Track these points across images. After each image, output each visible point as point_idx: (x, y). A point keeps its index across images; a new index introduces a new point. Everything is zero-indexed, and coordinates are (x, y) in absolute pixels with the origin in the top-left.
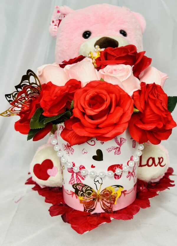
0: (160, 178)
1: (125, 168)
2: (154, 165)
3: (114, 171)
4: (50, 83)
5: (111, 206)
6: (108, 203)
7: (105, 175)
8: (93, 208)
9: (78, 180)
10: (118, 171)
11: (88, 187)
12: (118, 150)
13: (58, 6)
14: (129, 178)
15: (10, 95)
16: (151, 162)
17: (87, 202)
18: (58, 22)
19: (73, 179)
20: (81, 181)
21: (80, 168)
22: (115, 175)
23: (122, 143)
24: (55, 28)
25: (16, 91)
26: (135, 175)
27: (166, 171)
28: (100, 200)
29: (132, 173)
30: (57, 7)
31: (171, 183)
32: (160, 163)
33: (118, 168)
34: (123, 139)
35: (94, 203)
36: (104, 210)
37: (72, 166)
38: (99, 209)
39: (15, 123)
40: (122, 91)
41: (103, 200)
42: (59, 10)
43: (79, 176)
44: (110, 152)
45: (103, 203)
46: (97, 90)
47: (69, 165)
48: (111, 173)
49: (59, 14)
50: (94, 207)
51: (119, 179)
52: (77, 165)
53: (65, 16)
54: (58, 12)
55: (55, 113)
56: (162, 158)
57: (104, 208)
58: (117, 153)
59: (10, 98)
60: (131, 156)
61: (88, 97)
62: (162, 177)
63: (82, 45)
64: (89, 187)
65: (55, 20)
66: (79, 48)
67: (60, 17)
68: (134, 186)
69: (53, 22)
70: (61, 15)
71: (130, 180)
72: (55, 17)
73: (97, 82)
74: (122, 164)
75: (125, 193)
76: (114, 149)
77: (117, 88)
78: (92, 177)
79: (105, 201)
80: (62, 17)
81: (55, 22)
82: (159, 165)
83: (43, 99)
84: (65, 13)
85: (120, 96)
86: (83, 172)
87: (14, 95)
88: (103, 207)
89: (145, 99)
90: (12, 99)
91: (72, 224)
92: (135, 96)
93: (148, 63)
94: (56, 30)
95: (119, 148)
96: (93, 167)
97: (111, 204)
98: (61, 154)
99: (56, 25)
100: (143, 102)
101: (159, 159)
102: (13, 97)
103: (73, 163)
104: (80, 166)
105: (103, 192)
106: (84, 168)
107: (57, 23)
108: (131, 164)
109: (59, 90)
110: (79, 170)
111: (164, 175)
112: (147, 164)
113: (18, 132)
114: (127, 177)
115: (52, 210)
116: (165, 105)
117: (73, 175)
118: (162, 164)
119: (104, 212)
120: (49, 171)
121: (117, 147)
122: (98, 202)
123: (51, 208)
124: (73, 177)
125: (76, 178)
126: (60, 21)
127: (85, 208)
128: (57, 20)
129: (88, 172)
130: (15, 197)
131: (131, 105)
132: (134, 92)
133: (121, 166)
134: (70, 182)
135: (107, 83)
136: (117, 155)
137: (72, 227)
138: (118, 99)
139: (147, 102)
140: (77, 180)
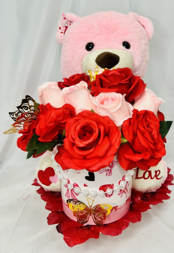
0: (156, 189)
1: (116, 188)
2: (150, 178)
3: (105, 191)
4: (49, 104)
5: (101, 220)
6: (99, 218)
7: (96, 194)
8: (85, 221)
9: (73, 195)
10: (109, 191)
11: (80, 202)
12: (109, 171)
13: (65, 13)
14: (120, 195)
15: (13, 113)
16: (147, 175)
17: (80, 215)
18: (65, 29)
19: (68, 193)
20: (75, 197)
21: (74, 185)
22: (106, 194)
23: (114, 165)
24: (61, 36)
25: (18, 110)
26: (127, 191)
27: (163, 182)
28: (92, 214)
29: (124, 191)
30: (63, 15)
31: (167, 194)
32: (156, 176)
33: (109, 187)
34: (114, 162)
35: (86, 217)
36: (96, 223)
37: (67, 183)
38: (91, 222)
39: (17, 140)
40: (112, 122)
41: (94, 214)
42: (65, 17)
43: (73, 192)
44: (101, 174)
45: (94, 217)
46: (88, 121)
47: (64, 182)
48: (102, 192)
49: (66, 21)
50: (87, 220)
51: (110, 197)
52: (72, 183)
53: (71, 23)
54: (65, 18)
55: (49, 139)
56: (159, 171)
57: (96, 222)
58: (108, 175)
59: (13, 115)
60: (123, 175)
61: (78, 127)
62: (159, 188)
63: (84, 58)
64: (82, 203)
65: (61, 27)
66: (82, 60)
67: (66, 23)
68: (127, 201)
69: (60, 28)
70: (67, 21)
71: (121, 197)
72: (61, 23)
73: (88, 113)
74: (113, 185)
75: (116, 208)
76: (106, 171)
77: (106, 120)
78: (84, 195)
79: (97, 216)
80: (68, 24)
81: (62, 29)
82: (155, 178)
83: (39, 125)
84: (71, 21)
85: (109, 127)
86: (76, 190)
87: (16, 113)
88: (95, 220)
89: (134, 130)
90: (15, 116)
91: (65, 235)
92: (124, 127)
93: (142, 88)
94: (62, 38)
95: (111, 170)
96: (85, 185)
97: (102, 219)
98: (58, 170)
99: (62, 33)
100: (131, 134)
101: (156, 172)
102: (16, 115)
103: (68, 180)
104: (74, 184)
105: (94, 208)
106: (77, 186)
107: (63, 30)
108: (123, 184)
109: (55, 115)
110: (72, 188)
111: (161, 186)
112: (144, 177)
113: (20, 149)
114: (119, 195)
115: (50, 218)
116: (156, 132)
117: (68, 190)
118: (158, 177)
119: (95, 224)
120: (51, 179)
121: (109, 170)
122: (91, 216)
123: (49, 215)
124: (68, 192)
125: (71, 193)
126: (67, 27)
127: (78, 220)
128: (63, 27)
129: (81, 190)
130: (24, 194)
131: (119, 137)
132: (124, 121)
133: (112, 186)
134: (66, 195)
135: (97, 115)
136: (108, 176)
137: (65, 239)
138: (107, 130)
139: (135, 133)
140: (71, 195)
